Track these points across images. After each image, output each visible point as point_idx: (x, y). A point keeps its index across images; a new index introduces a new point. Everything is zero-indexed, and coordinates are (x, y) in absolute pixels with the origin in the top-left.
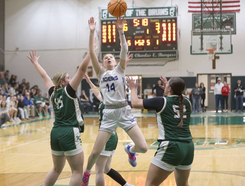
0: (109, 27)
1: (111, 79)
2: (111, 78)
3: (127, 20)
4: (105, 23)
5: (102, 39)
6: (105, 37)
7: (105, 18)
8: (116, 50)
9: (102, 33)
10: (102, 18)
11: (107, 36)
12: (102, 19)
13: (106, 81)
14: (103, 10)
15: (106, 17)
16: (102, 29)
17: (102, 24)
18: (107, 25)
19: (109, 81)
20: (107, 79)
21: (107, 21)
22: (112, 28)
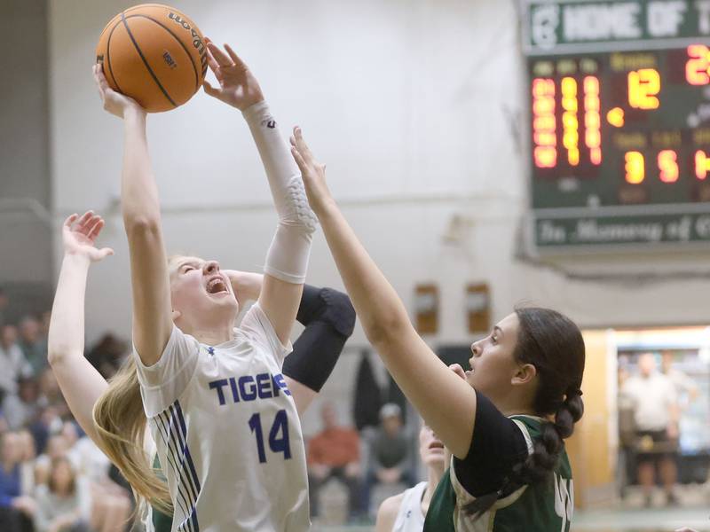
0: (569, 86)
1: (271, 389)
2: (270, 381)
3: (655, 53)
4: (544, 68)
5: (533, 145)
6: (546, 138)
7: (548, 45)
8: (604, 202)
9: (532, 117)
10: (533, 43)
11: (559, 131)
12: (529, 50)
13: (248, 398)
14: (533, 7)
15: (552, 37)
16: (531, 99)
17: (531, 75)
18: (557, 78)
19: (263, 396)
20: (253, 388)
21: (554, 60)
22: (581, 96)
